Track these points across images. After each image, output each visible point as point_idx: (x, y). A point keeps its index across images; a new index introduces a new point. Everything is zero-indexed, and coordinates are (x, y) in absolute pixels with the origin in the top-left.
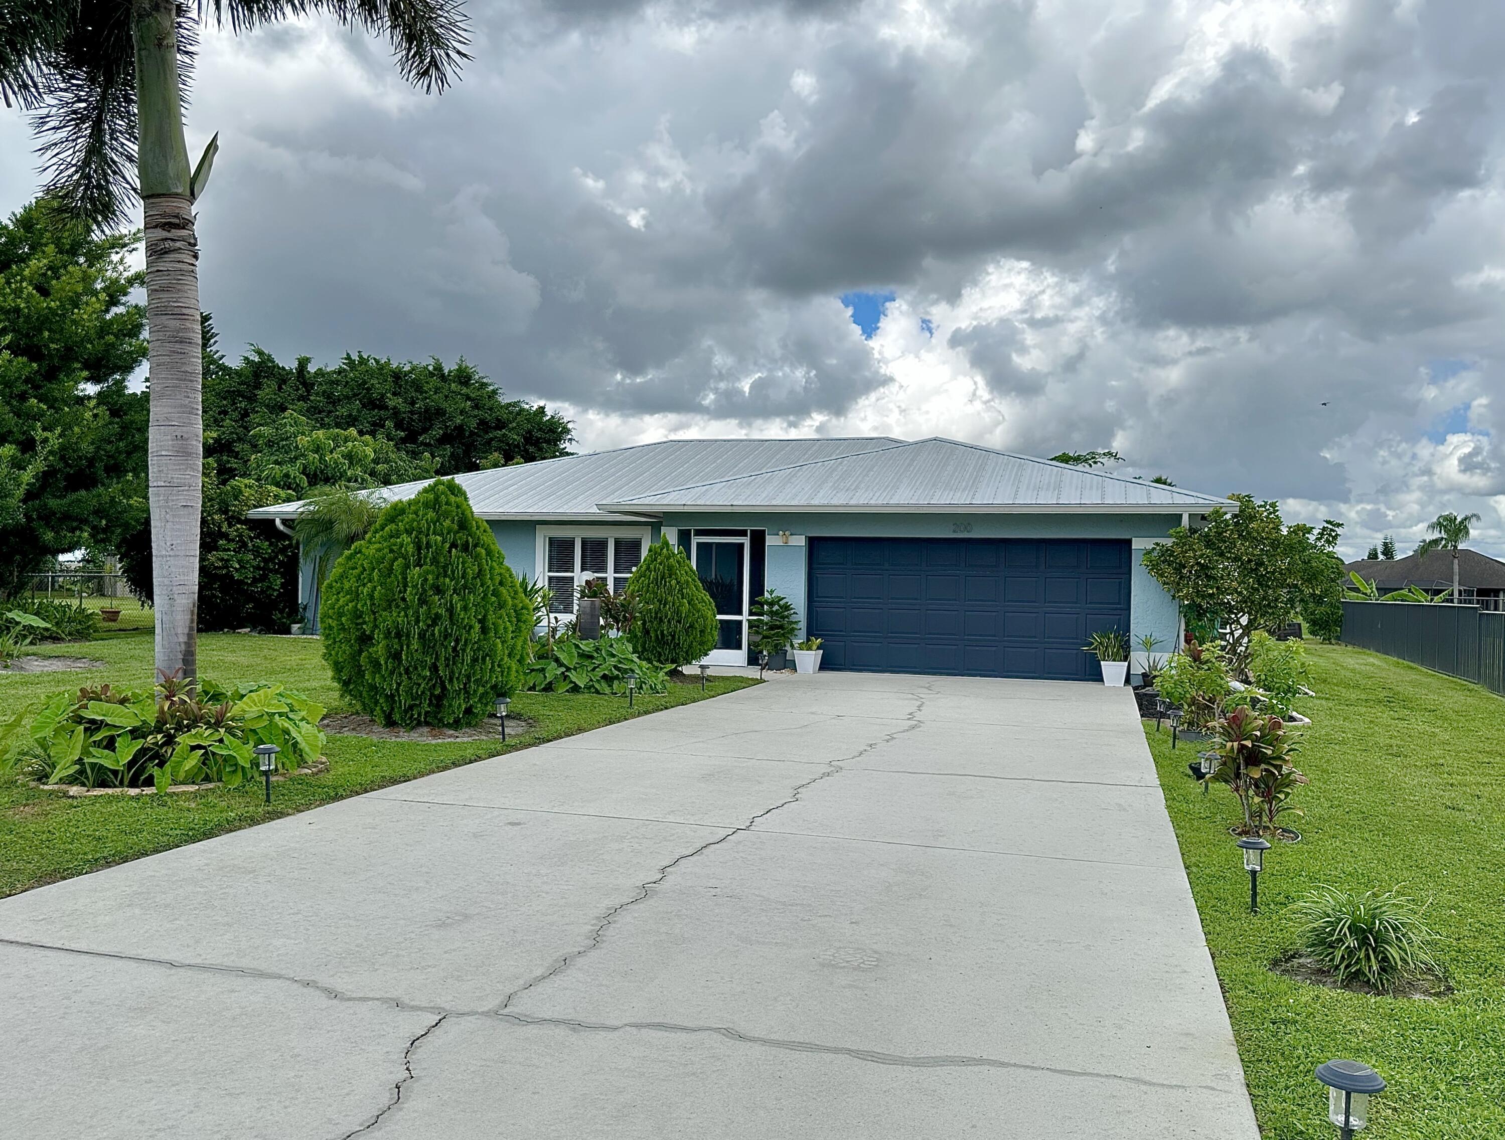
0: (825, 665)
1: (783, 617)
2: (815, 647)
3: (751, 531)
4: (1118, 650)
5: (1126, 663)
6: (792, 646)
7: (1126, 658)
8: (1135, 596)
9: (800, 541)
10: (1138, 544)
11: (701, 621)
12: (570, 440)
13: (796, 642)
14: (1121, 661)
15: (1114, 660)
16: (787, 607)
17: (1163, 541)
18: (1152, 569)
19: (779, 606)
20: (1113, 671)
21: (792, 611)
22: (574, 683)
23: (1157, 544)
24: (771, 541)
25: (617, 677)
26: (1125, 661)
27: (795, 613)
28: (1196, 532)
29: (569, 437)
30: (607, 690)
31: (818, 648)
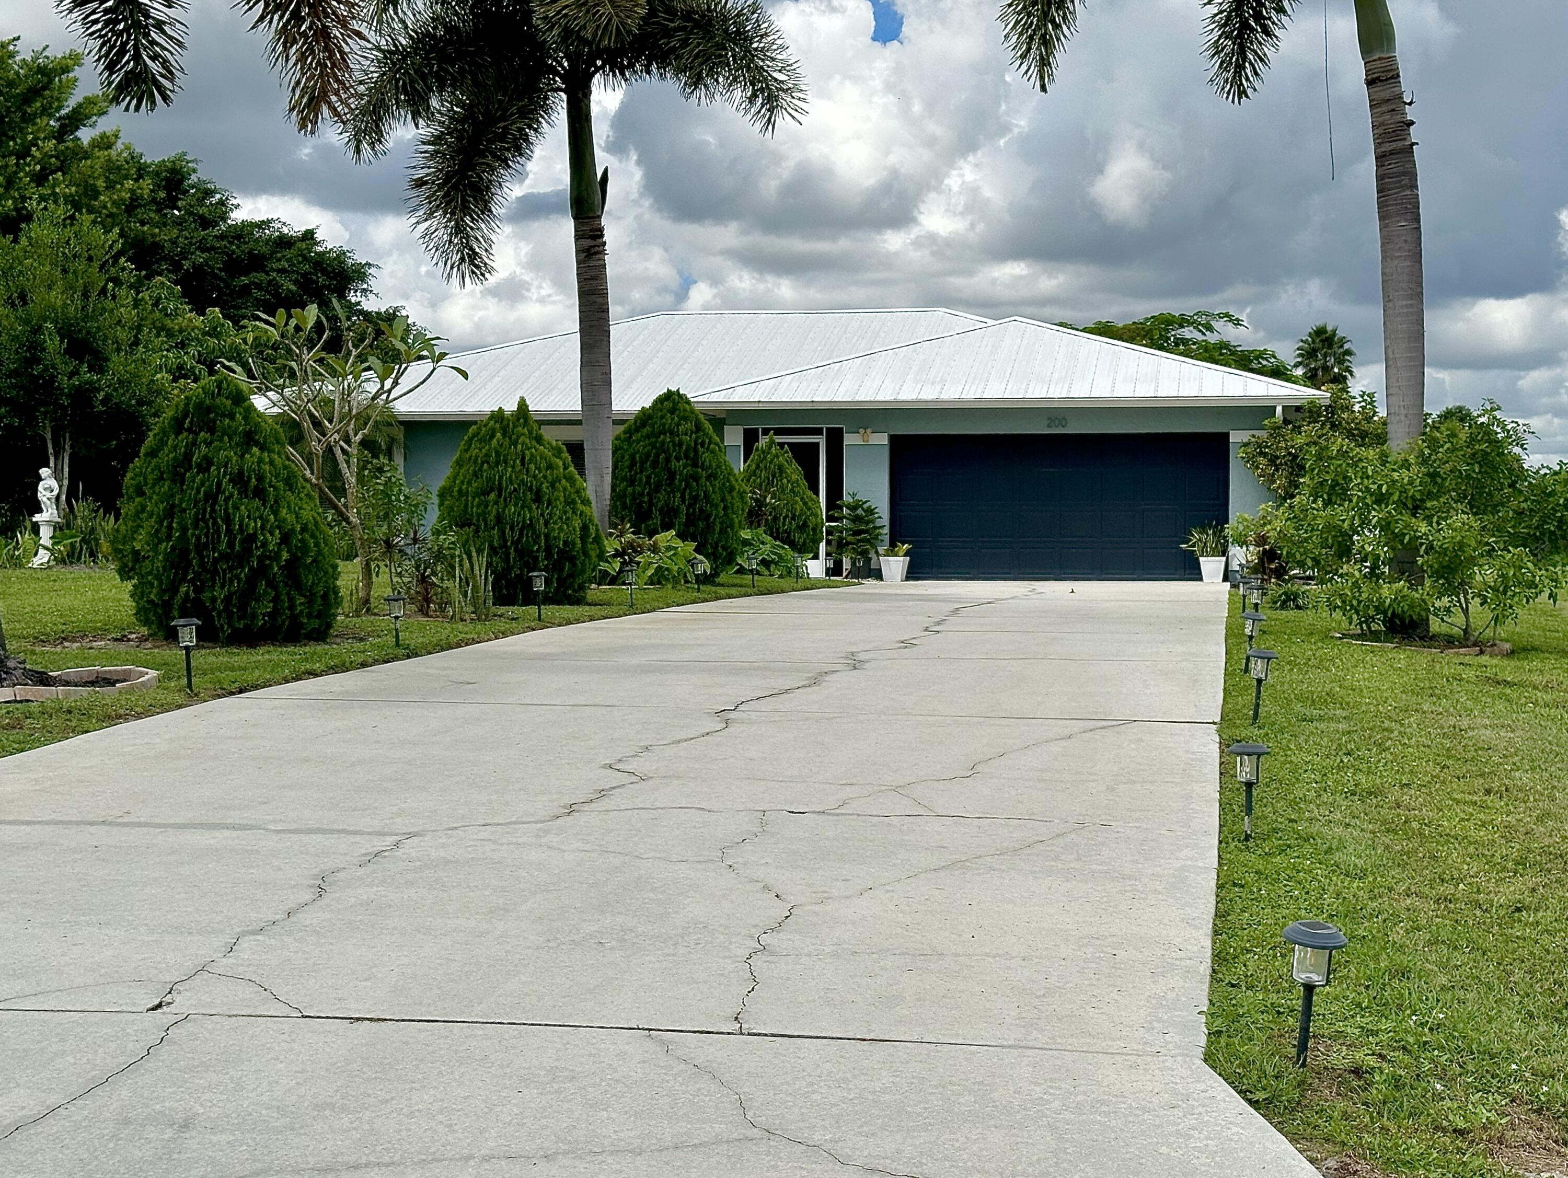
0: (914, 573)
1: (868, 523)
2: (901, 553)
3: (827, 428)
4: (1216, 545)
5: (1224, 559)
6: (877, 552)
7: (1224, 553)
8: (1233, 490)
9: (883, 439)
10: (1236, 437)
11: (812, 519)
12: (364, 291)
13: (881, 550)
14: (1219, 556)
15: (1213, 556)
16: (870, 511)
17: (1257, 433)
18: (1248, 462)
19: (863, 509)
20: (1211, 566)
21: (876, 516)
22: (740, 565)
23: (1254, 436)
24: (849, 440)
25: (773, 561)
26: (1223, 555)
27: (880, 517)
28: (1290, 423)
29: (365, 286)
30: (767, 573)
31: (905, 555)
